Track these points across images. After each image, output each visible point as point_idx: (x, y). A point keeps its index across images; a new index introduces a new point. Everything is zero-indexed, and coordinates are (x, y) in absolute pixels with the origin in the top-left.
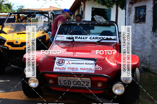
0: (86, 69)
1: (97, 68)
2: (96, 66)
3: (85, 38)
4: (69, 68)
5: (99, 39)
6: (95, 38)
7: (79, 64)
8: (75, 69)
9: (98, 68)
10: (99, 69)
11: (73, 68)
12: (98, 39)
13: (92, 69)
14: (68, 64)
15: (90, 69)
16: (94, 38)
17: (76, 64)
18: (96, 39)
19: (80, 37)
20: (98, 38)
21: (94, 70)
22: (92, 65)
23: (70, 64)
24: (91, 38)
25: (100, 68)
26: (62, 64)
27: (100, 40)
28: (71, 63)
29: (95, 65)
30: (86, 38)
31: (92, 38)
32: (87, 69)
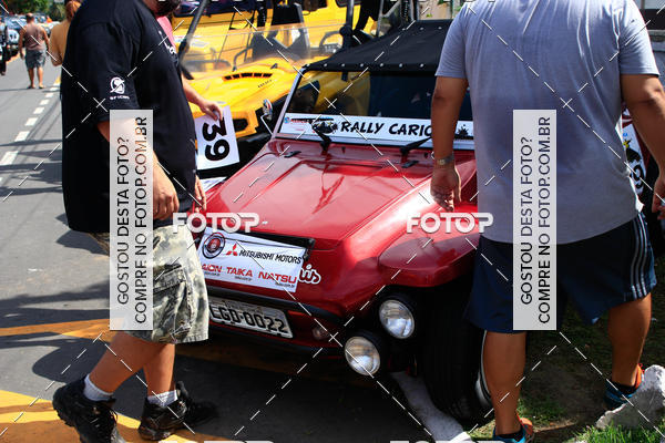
0: (275, 277)
1: (306, 278)
2: (305, 269)
3: (374, 128)
4: (229, 268)
5: (421, 134)
6: (408, 129)
7: (259, 255)
8: (245, 273)
9: (309, 277)
10: (312, 282)
11: (241, 272)
12: (418, 131)
13: (292, 280)
14: (232, 255)
15: (286, 279)
16: (403, 130)
17: (251, 254)
18: (410, 133)
19: (357, 124)
20: (418, 127)
21: (296, 284)
22: (294, 265)
23: (235, 254)
24: (394, 129)
25: (314, 278)
26: (214, 254)
27: (424, 137)
28: (239, 252)
29: (304, 266)
30: (378, 129)
31: (399, 128)
32: (278, 276)
